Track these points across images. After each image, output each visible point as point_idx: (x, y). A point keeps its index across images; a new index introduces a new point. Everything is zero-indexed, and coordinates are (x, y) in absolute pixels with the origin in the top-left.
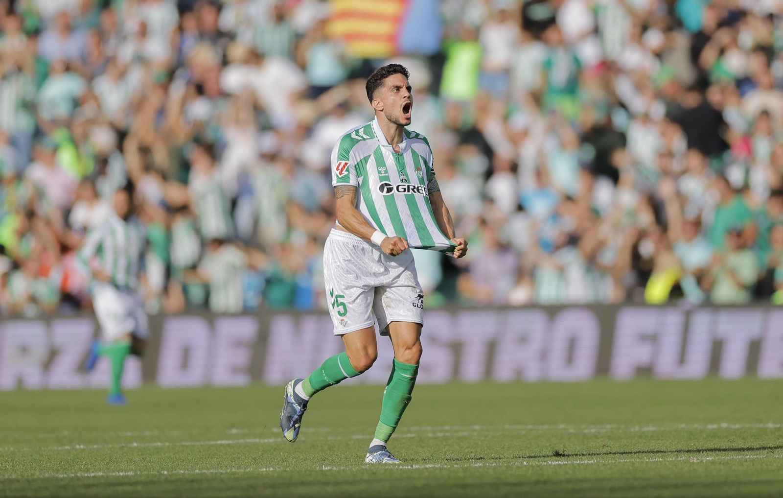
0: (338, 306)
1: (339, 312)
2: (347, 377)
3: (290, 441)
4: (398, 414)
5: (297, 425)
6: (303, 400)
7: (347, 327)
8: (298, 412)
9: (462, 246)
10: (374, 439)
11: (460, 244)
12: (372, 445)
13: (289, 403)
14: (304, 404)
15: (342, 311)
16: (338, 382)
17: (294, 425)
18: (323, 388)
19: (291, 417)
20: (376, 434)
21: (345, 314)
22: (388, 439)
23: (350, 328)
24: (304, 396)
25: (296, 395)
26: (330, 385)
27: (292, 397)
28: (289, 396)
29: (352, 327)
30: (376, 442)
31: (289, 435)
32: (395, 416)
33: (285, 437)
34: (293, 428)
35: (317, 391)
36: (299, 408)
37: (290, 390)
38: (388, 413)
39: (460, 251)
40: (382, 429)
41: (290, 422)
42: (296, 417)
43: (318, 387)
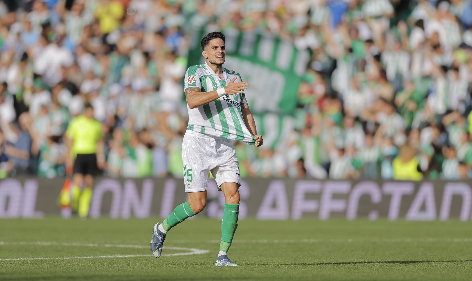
0: (188, 176)
1: (188, 179)
2: (189, 217)
3: (156, 257)
4: (231, 234)
5: (160, 248)
6: (163, 233)
7: (191, 189)
8: (160, 240)
9: (259, 140)
10: (220, 252)
11: (258, 138)
12: (219, 255)
13: (155, 236)
14: (163, 236)
15: (190, 179)
16: (184, 220)
17: (158, 248)
18: (175, 225)
19: (156, 243)
20: (220, 249)
21: (191, 181)
22: (228, 250)
23: (192, 189)
24: (164, 231)
25: (159, 232)
26: (180, 222)
27: (157, 232)
28: (155, 232)
29: (194, 189)
30: (222, 253)
31: (156, 253)
32: (230, 236)
33: (153, 255)
34: (158, 249)
35: (172, 227)
36: (161, 238)
37: (155, 229)
38: (226, 235)
39: (259, 143)
40: (224, 245)
41: (156, 246)
42: (159, 243)
43: (172, 224)
